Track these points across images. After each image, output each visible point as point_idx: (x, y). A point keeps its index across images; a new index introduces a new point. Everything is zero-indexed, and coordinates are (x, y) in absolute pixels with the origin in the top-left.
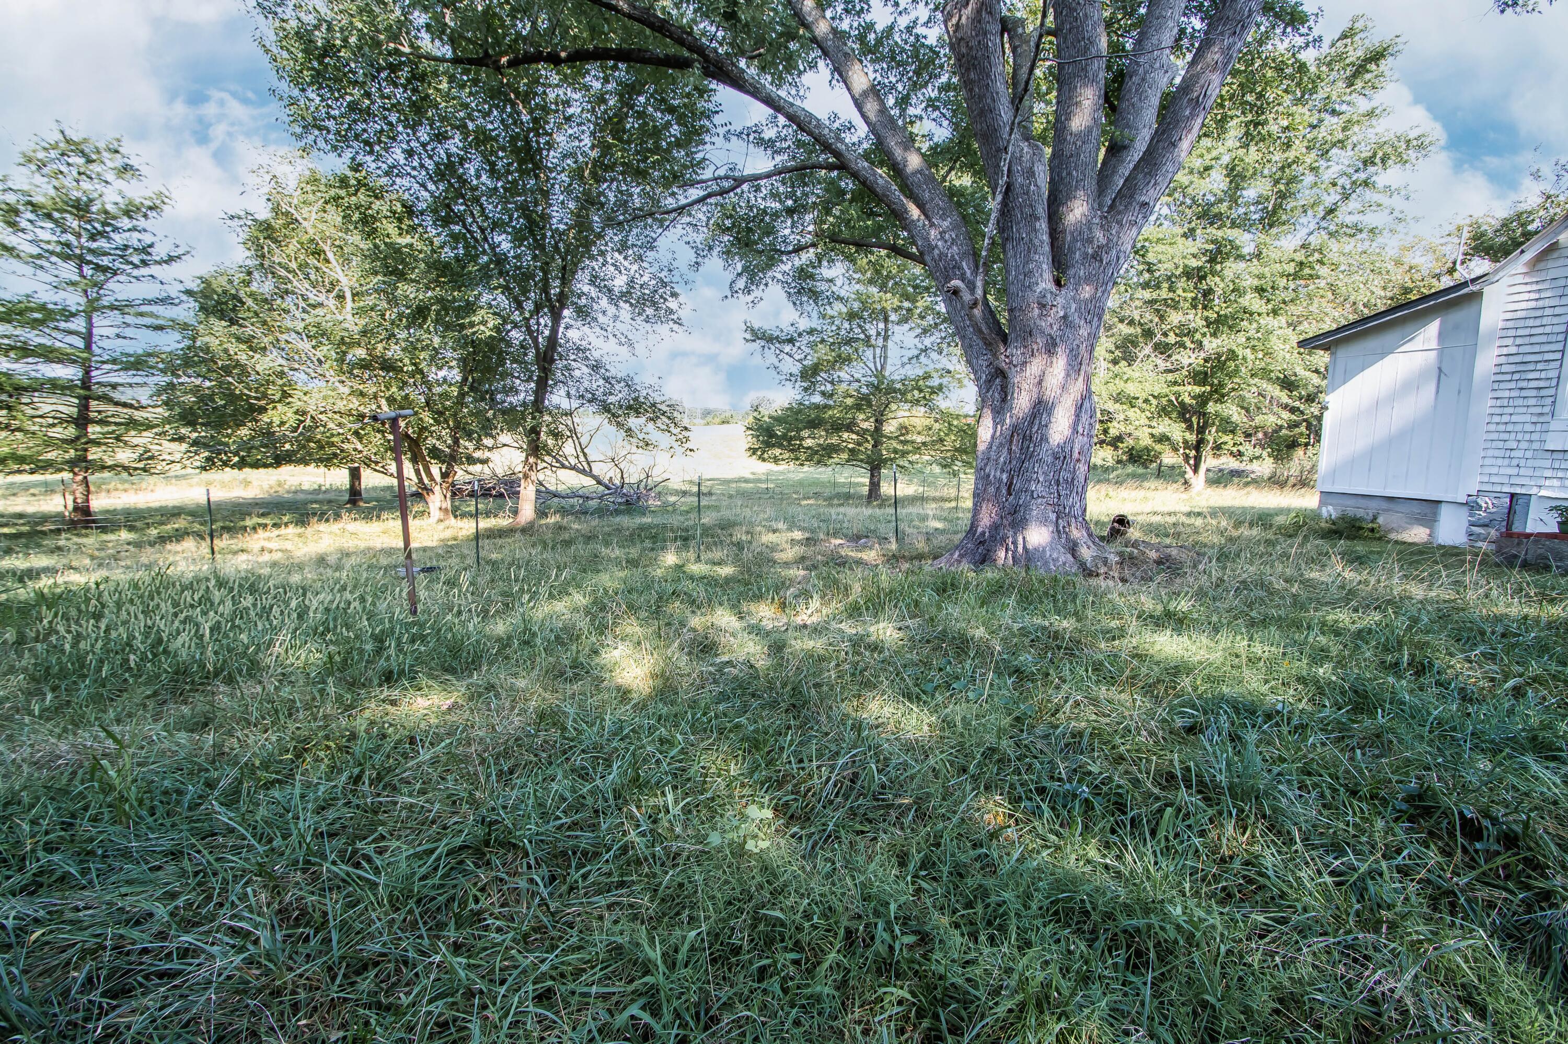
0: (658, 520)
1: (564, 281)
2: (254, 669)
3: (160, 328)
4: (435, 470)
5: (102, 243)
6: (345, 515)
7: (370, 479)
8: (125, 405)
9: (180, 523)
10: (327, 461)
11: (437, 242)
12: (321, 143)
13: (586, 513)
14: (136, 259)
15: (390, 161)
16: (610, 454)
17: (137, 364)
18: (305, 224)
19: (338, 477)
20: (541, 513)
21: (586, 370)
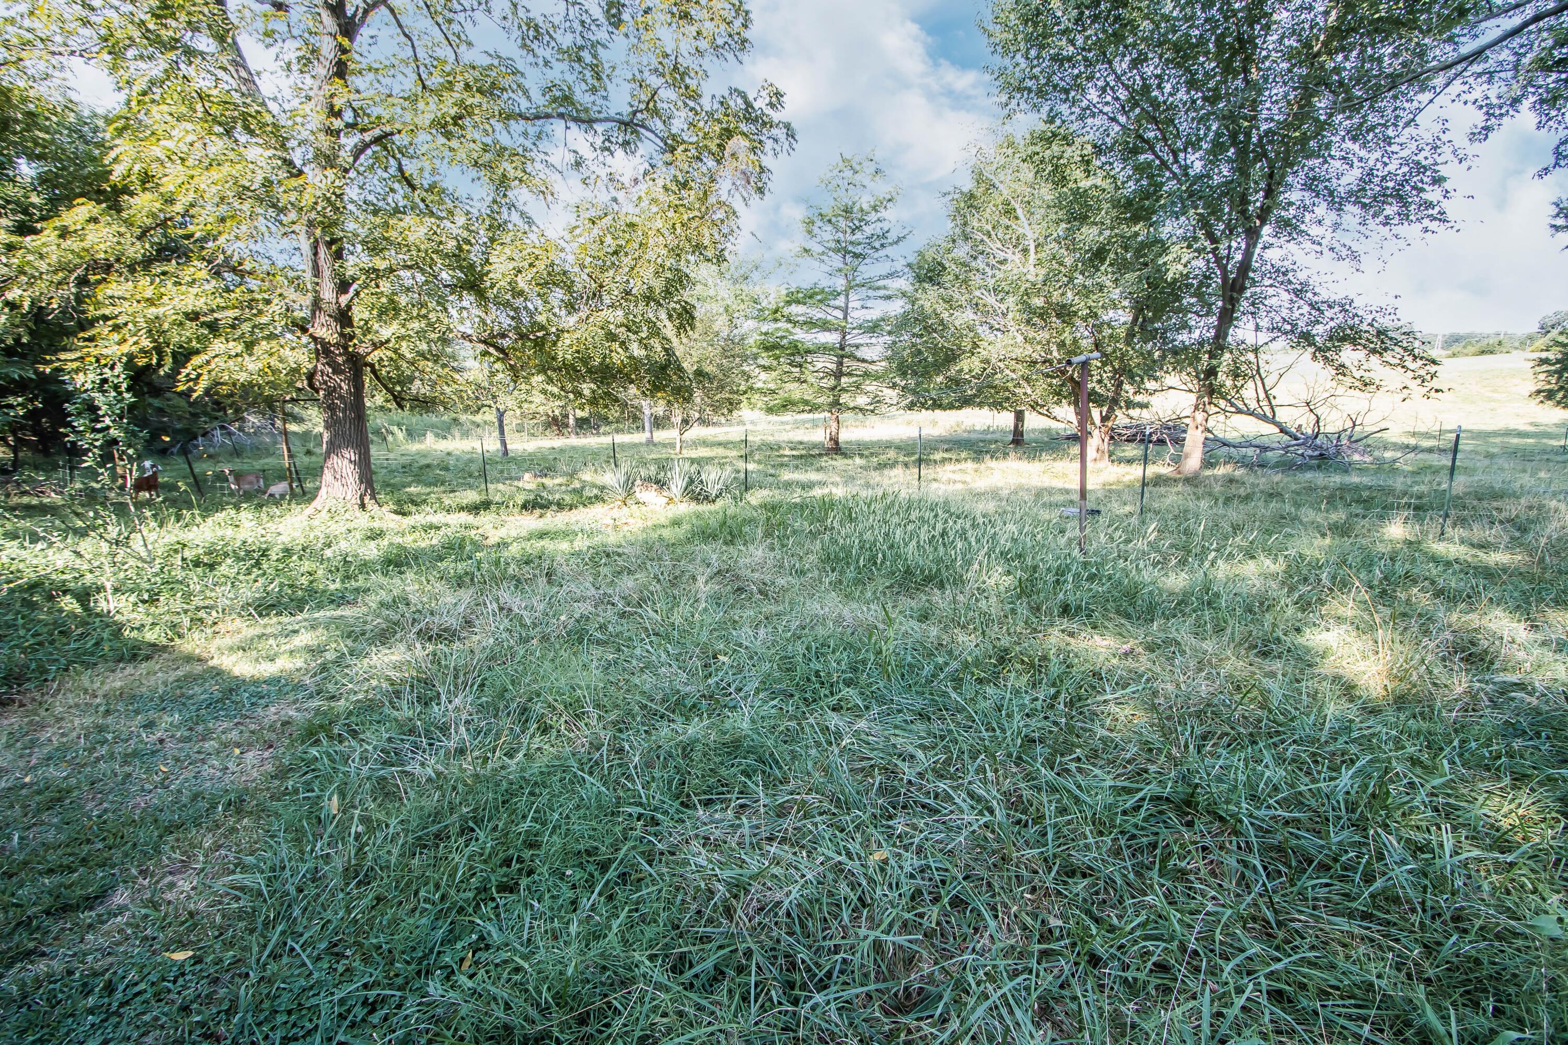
0: (1366, 480)
1: (1269, 193)
2: (959, 581)
3: (889, 298)
4: (1096, 413)
5: (858, 236)
6: (1012, 454)
7: (1034, 422)
8: (864, 361)
9: (892, 454)
10: (998, 405)
11: (1121, 177)
12: (1023, 106)
13: (1262, 466)
14: (877, 245)
15: (1085, 103)
16: (1304, 396)
17: (873, 328)
18: (1001, 187)
19: (1005, 420)
20: (1208, 462)
21: (1285, 296)
